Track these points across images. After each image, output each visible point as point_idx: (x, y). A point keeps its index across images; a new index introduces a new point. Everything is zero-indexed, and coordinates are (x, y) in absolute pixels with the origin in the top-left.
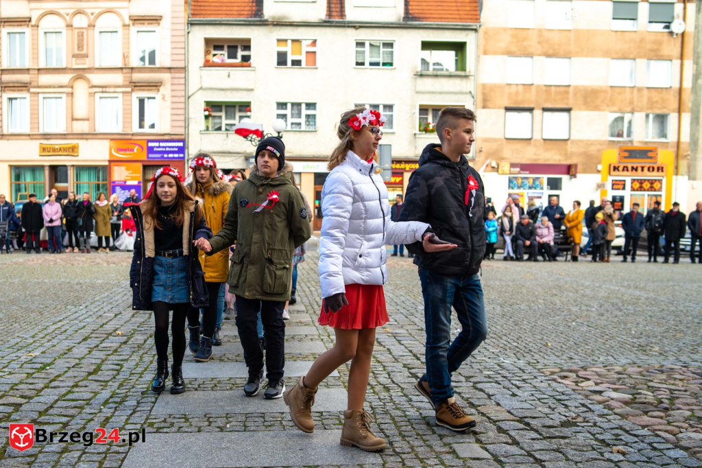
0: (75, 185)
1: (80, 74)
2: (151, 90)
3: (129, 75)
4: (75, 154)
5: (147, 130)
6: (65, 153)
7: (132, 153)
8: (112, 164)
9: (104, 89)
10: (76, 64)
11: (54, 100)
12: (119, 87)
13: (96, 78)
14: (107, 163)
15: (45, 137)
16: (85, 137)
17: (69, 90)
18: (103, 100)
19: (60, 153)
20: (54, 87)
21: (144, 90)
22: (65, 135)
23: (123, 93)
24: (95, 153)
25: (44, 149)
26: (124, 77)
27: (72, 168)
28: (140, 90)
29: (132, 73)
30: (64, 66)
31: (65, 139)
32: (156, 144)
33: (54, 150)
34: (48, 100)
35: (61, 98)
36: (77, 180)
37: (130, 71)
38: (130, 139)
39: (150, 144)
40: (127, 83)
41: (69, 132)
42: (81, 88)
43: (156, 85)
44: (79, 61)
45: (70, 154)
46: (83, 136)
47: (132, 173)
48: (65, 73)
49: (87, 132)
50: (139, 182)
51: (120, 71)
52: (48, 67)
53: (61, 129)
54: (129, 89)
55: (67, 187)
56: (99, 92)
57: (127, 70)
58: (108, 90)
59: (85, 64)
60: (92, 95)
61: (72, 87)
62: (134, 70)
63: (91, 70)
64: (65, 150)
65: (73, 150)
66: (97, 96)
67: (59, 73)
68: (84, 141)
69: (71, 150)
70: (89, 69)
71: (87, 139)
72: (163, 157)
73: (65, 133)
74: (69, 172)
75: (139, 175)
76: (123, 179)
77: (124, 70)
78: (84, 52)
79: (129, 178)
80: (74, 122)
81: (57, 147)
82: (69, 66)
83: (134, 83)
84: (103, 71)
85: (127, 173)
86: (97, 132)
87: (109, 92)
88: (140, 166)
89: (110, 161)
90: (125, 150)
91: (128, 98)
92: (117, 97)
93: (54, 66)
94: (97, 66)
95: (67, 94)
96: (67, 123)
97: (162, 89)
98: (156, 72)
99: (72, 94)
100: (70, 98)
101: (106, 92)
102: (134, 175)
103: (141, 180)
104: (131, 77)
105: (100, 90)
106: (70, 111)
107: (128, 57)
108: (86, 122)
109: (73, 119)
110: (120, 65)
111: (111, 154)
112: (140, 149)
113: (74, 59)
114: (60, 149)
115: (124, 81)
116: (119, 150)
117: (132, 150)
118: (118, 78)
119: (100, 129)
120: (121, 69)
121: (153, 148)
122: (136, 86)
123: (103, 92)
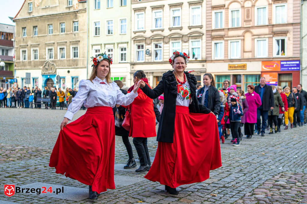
0: (245, 84)
1: (247, 30)
2: (283, 35)
3: (271, 29)
4: (245, 69)
5: (280, 56)
6: (240, 69)
7: (273, 67)
8: (263, 73)
9: (259, 37)
10: (246, 25)
11: (235, 43)
12: (266, 35)
13: (255, 31)
14: (260, 73)
15: (231, 61)
16: (250, 60)
17: (243, 38)
18: (259, 42)
19: (238, 68)
20: (235, 37)
21: (279, 36)
22: (240, 59)
23: (269, 37)
24: (255, 68)
25: (230, 67)
26: (269, 30)
27: (243, 76)
28: (277, 36)
29: (273, 27)
30: (240, 26)
31: (240, 61)
32: (285, 63)
33: (235, 67)
34: (233, 43)
35: (238, 42)
36: (246, 81)
37: (272, 26)
38: (272, 61)
39: (282, 63)
40: (271, 33)
41: (242, 58)
42: (248, 36)
43: (285, 33)
44: (247, 23)
45: (242, 69)
46: (249, 60)
47: (273, 78)
48: (241, 30)
49: (251, 58)
50: (276, 82)
51: (267, 27)
52: (233, 27)
53: (239, 57)
54: (271, 36)
55: (241, 85)
56: (257, 38)
57: (271, 26)
58: (261, 36)
59: (250, 24)
60: (253, 39)
61: (244, 36)
62: (274, 26)
63: (253, 27)
64: (240, 67)
65: (244, 67)
66: (256, 40)
67: (238, 30)
68: (249, 62)
69: (243, 67)
70: (252, 27)
71: (250, 61)
72: (288, 69)
73: (240, 58)
74: (242, 77)
75: (276, 79)
76: (268, 81)
77: (269, 26)
78: (250, 19)
79: (271, 80)
80: (245, 53)
81: (236, 65)
82: (243, 26)
83: (274, 32)
84: (259, 27)
85: (270, 78)
86: (255, 58)
87: (262, 38)
88: (277, 74)
89: (262, 72)
90: (269, 66)
91: (271, 40)
92: (265, 40)
93: (236, 26)
94: (256, 25)
95: (242, 40)
96: (241, 54)
97: (288, 34)
98: (285, 26)
99: (244, 39)
100: (243, 41)
101: (260, 38)
102: (273, 79)
103: (277, 81)
104: (273, 30)
105: (257, 37)
106: (243, 48)
107: (271, 20)
108: (250, 53)
109: (244, 52)
110: (267, 24)
111: (262, 68)
112: (277, 65)
113: (245, 23)
114: (238, 67)
115: (269, 32)
116: (266, 66)
117: (273, 66)
118: (266, 31)
119: (257, 56)
120: (268, 26)
121: (283, 65)
122: (275, 34)
123: (258, 38)
